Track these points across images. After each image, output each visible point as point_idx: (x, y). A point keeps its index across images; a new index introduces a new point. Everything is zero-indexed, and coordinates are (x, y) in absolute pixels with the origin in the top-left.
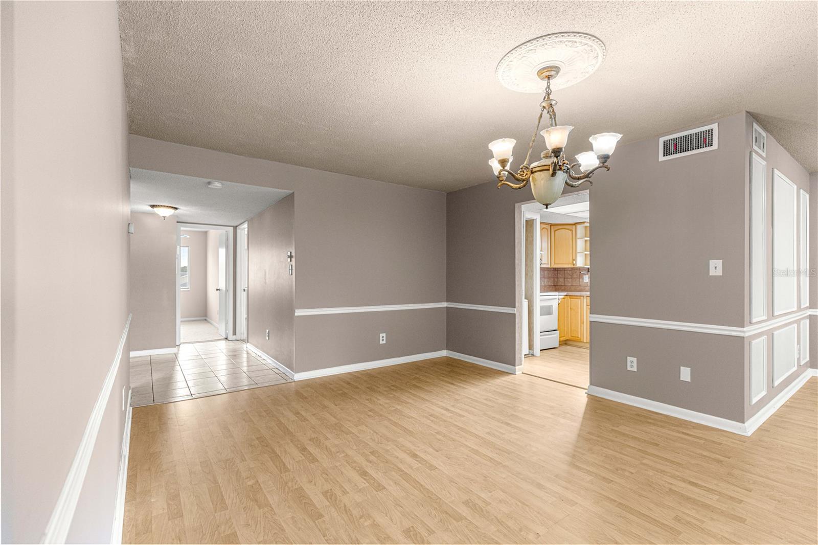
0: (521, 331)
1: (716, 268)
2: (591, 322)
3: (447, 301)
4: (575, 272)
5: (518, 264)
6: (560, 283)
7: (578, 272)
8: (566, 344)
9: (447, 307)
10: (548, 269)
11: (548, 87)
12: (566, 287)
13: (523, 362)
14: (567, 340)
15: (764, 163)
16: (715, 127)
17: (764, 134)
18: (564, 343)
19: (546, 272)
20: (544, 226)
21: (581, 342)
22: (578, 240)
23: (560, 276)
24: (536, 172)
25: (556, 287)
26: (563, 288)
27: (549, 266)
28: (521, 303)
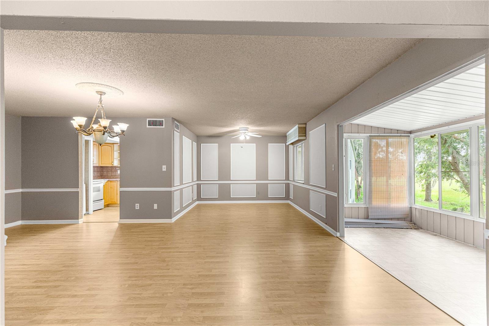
0: (82, 201)
1: (164, 168)
2: (120, 191)
3: (22, 188)
4: (113, 168)
5: (80, 165)
6: (104, 175)
7: (115, 168)
8: (108, 206)
9: (21, 192)
10: (97, 167)
11: (101, 98)
12: (108, 177)
13: (83, 217)
14: (109, 204)
15: (179, 134)
16: (164, 120)
17: (179, 124)
18: (107, 206)
19: (96, 168)
20: (95, 143)
21: (116, 204)
22: (115, 152)
23: (104, 170)
24: (96, 131)
25: (102, 177)
26: (106, 177)
27: (98, 165)
28: (82, 185)
